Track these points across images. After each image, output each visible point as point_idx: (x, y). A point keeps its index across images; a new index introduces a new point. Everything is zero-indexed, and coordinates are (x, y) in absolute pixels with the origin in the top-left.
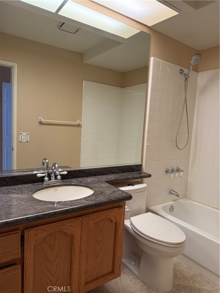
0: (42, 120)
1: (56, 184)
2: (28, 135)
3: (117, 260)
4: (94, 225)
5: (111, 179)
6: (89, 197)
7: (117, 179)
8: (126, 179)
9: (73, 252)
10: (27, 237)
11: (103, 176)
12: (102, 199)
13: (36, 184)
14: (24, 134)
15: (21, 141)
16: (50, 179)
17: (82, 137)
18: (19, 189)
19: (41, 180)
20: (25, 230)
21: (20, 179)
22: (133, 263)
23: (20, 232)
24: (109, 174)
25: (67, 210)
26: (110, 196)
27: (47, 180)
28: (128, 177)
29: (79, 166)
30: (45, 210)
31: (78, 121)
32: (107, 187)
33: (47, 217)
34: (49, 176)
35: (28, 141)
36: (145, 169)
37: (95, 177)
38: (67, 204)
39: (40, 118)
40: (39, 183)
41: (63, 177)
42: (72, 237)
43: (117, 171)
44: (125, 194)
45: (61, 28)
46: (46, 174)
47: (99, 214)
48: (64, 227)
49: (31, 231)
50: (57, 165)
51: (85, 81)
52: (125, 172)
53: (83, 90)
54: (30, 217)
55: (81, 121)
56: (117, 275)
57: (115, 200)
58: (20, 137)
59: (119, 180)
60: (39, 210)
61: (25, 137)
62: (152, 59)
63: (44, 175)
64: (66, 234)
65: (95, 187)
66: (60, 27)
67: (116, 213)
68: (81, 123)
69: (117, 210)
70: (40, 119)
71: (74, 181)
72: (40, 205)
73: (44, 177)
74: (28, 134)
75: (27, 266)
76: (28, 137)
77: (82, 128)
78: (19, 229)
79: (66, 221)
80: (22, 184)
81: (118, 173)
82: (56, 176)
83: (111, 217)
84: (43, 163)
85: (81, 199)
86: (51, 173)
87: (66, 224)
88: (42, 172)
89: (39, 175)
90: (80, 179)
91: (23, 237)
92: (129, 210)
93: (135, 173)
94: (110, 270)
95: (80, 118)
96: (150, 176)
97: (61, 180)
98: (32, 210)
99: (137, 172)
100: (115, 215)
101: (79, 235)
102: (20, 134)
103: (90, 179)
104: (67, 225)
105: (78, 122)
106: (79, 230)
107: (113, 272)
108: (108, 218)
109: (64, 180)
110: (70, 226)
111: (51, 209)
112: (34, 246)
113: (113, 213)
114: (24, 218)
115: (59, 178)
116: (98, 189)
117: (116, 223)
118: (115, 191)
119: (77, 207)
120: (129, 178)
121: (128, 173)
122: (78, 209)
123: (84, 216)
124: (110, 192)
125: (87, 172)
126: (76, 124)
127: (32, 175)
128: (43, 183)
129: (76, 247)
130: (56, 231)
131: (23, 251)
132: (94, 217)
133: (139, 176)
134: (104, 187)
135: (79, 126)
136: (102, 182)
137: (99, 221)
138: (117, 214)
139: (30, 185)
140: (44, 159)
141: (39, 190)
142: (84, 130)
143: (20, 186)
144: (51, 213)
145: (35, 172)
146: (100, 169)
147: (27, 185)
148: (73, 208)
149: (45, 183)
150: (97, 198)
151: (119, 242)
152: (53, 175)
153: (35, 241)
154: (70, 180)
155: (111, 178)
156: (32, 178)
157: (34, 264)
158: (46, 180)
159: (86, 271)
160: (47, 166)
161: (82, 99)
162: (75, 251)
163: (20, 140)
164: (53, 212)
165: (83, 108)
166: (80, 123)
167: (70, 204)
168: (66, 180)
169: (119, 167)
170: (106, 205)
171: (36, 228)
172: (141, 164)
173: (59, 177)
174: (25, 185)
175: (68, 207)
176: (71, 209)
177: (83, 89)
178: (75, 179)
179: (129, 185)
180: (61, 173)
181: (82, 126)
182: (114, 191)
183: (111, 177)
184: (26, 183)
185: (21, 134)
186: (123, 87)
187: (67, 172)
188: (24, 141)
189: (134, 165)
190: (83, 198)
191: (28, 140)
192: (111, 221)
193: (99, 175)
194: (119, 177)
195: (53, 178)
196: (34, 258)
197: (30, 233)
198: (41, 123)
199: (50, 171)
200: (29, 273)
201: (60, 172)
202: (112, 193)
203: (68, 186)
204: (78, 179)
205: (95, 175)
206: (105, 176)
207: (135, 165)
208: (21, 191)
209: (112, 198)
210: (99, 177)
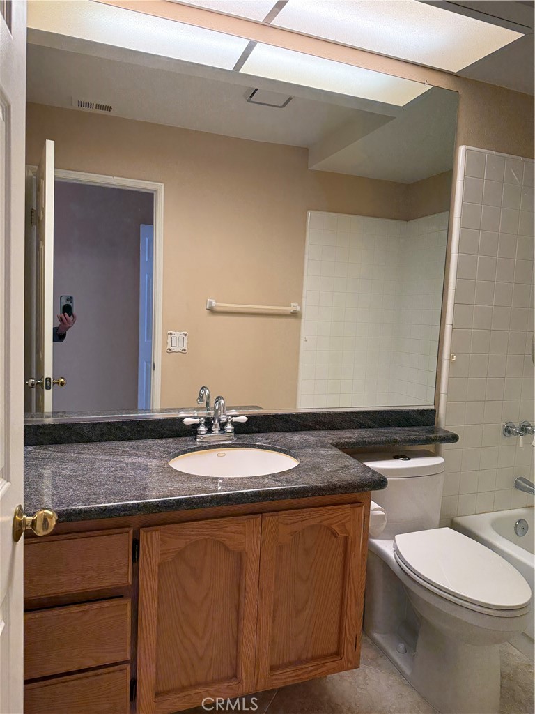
0: (214, 304)
1: (221, 443)
2: (186, 338)
3: (347, 628)
4: (291, 537)
5: (347, 440)
6: (283, 473)
7: (365, 442)
8: (387, 442)
9: (243, 591)
10: (145, 544)
11: (331, 432)
12: (311, 480)
13: (181, 439)
14: (178, 334)
15: (170, 350)
16: (210, 431)
17: (302, 342)
18: (145, 448)
19: (192, 431)
20: (141, 531)
21: (149, 427)
22: (401, 646)
23: (131, 532)
24: (349, 428)
25: (228, 495)
26: (332, 477)
27: (204, 432)
28: (395, 437)
29: (296, 405)
30: (183, 491)
31: (292, 304)
32: (333, 456)
33: (185, 507)
34: (209, 423)
35: (185, 350)
36: (445, 422)
37: (312, 432)
38: (231, 485)
39: (211, 300)
40: (188, 438)
41: (239, 429)
42: (240, 556)
43: (369, 423)
44: (369, 475)
45: (252, 100)
46: (202, 419)
47: (303, 512)
48: (221, 533)
49: (153, 533)
50: (222, 401)
51: (313, 212)
52: (390, 426)
53: (308, 234)
54: (152, 503)
55: (300, 305)
56: (350, 662)
57: (340, 485)
58: (169, 341)
59: (369, 443)
60: (171, 490)
61: (178, 341)
62: (462, 150)
63: (197, 421)
64: (226, 549)
65: (304, 454)
66: (251, 97)
67: (346, 517)
68: (301, 308)
69: (347, 509)
70: (211, 303)
71: (262, 438)
72: (176, 481)
73: (197, 425)
74: (185, 335)
75: (145, 604)
76: (186, 341)
77: (303, 320)
78: (129, 526)
79: (227, 519)
80: (154, 437)
81: (370, 427)
82: (223, 425)
83: (331, 524)
84: (200, 396)
85: (263, 477)
86: (213, 419)
87: (226, 527)
88: (196, 415)
89: (187, 421)
90: (276, 436)
91: (136, 543)
92: (382, 513)
93: (415, 428)
94: (333, 648)
95: (299, 297)
96: (454, 438)
97: (233, 434)
98: (158, 490)
99: (420, 428)
100: (343, 521)
101: (255, 556)
102: (169, 335)
103: (296, 438)
104: (228, 529)
105: (293, 307)
106: (256, 544)
107: (338, 653)
108: (325, 526)
109: (241, 436)
110: (235, 532)
111: (197, 490)
112: (160, 565)
113: (338, 516)
114: (138, 504)
115: (229, 429)
116: (309, 459)
117: (346, 539)
118: (349, 466)
119: (250, 492)
120: (395, 441)
121: (397, 428)
122: (252, 496)
123: (266, 514)
124: (335, 467)
125: (294, 419)
126: (289, 312)
127: (174, 420)
128: (196, 439)
129: (249, 582)
130: (206, 540)
131: (136, 574)
132: (290, 518)
133: (422, 436)
134: (324, 456)
135: (295, 315)
136: (324, 446)
137: (304, 530)
138: (348, 518)
139: (171, 440)
140: (202, 388)
141: (185, 452)
142: (307, 326)
143: (149, 442)
144: (194, 498)
145: (182, 415)
146: (324, 414)
147: (163, 441)
148: (242, 494)
149: (200, 438)
150: (300, 478)
151: (352, 585)
152: (216, 422)
153: (161, 554)
154: (254, 435)
155: (350, 438)
156: (174, 427)
157: (158, 603)
158: (202, 433)
159: (272, 641)
160: (207, 404)
161: (304, 254)
162: (247, 589)
163: (169, 347)
164: (199, 497)
165: (305, 274)
166: (298, 309)
167: (237, 484)
168: (246, 435)
169: (375, 412)
170: (319, 495)
171: (162, 527)
172: (433, 407)
173: (229, 427)
174: (159, 441)
175: (231, 491)
176: (236, 494)
177: (308, 229)
178: (265, 434)
179: (397, 458)
180: (233, 418)
181: (303, 317)
182: (346, 467)
183: (351, 436)
184: (161, 437)
185: (171, 334)
186: (407, 219)
187: (246, 418)
188: (177, 349)
189: (413, 411)
190: (269, 475)
191: (185, 347)
192: (334, 534)
193: (323, 430)
194: (369, 437)
195: (216, 428)
196: (158, 588)
197: (151, 537)
198: (212, 311)
199: (212, 413)
200: (149, 621)
201: (232, 416)
202: (338, 470)
203: (247, 447)
204: (271, 435)
205: (312, 428)
206: (336, 432)
207: (418, 410)
208: (149, 452)
209: (336, 480)
210: (322, 433)
